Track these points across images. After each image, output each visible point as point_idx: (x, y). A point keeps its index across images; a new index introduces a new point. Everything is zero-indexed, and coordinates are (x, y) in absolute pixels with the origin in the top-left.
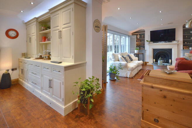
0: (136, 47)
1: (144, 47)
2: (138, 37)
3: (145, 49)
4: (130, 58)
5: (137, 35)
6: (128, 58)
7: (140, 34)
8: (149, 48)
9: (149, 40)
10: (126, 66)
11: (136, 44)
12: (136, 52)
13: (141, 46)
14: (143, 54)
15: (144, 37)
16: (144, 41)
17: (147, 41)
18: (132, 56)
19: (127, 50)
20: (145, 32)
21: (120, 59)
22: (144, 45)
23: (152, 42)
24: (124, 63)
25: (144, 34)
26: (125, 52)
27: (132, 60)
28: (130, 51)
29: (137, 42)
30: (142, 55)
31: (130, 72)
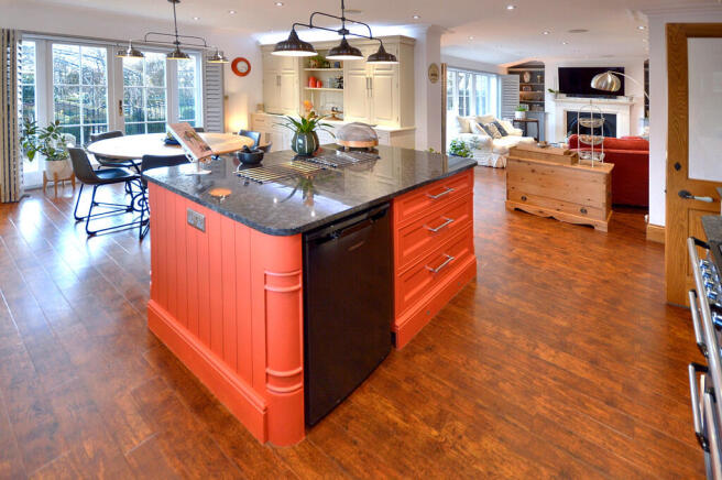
0: (518, 104)
1: (543, 105)
2: (527, 78)
3: (546, 110)
4: (500, 128)
5: (522, 74)
6: (494, 129)
7: (531, 73)
8: (556, 109)
9: (556, 88)
10: (488, 145)
11: (518, 95)
12: (519, 115)
13: (533, 101)
14: (537, 122)
15: (542, 80)
16: (543, 90)
17: (551, 91)
18: (507, 125)
19: (493, 110)
20: (543, 67)
21: (473, 130)
22: (542, 99)
23: (564, 95)
24: (484, 137)
25: (542, 74)
26: (487, 114)
27: (504, 134)
28: (502, 113)
29: (521, 90)
30: (535, 124)
31: (498, 156)
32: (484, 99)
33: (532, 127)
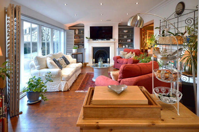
0: (74, 45)
1: (83, 45)
2: (77, 32)
3: (85, 48)
4: (66, 60)
5: (75, 30)
6: (63, 62)
7: (78, 29)
8: (89, 46)
9: (89, 36)
10: (59, 75)
11: (74, 41)
12: (74, 51)
13: (80, 44)
14: (82, 53)
15: (83, 33)
16: (84, 38)
18: (69, 58)
19: (62, 50)
20: (84, 27)
21: (49, 65)
22: (83, 42)
23: (92, 39)
24: (56, 70)
25: (83, 30)
26: (59, 52)
28: (67, 51)
29: (75, 38)
31: (65, 82)
32: (57, 44)
33: (80, 56)
